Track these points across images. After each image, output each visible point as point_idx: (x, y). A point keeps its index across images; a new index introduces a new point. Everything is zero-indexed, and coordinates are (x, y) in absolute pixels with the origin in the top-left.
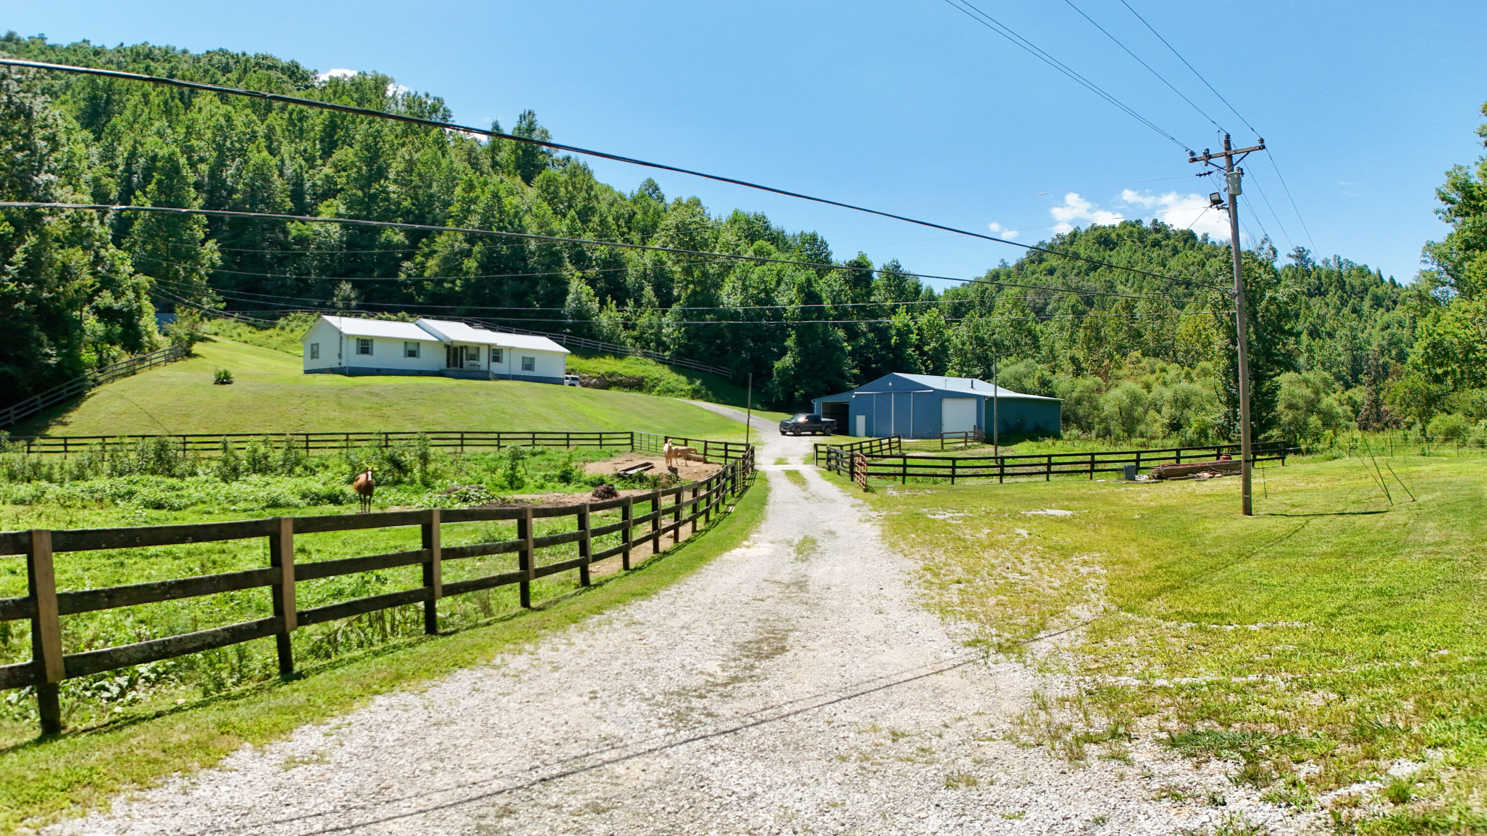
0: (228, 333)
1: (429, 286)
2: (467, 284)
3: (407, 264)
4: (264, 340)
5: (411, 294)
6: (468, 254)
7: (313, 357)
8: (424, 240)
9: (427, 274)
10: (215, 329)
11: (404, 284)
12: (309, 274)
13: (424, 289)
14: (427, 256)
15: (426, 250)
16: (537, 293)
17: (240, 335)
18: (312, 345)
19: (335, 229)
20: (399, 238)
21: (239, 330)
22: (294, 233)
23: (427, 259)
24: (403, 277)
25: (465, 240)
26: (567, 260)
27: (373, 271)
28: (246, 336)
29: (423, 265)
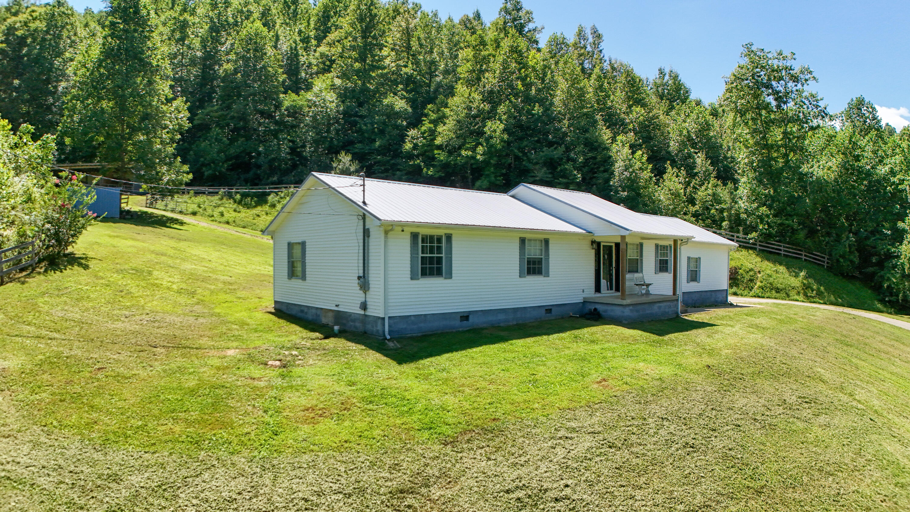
0: (209, 211)
1: (441, 156)
2: (491, 151)
3: (412, 132)
4: (250, 219)
5: (419, 166)
6: (492, 115)
7: (292, 274)
8: (429, 106)
9: (438, 141)
10: (193, 207)
11: (410, 156)
12: (304, 146)
13: (433, 158)
14: (435, 122)
15: (433, 116)
16: (574, 161)
17: (222, 214)
18: (290, 246)
19: (331, 96)
20: (400, 104)
21: (221, 209)
22: (287, 104)
23: (435, 126)
24: (408, 146)
25: (483, 101)
26: (601, 123)
27: (374, 141)
28: (230, 215)
29: (433, 133)
